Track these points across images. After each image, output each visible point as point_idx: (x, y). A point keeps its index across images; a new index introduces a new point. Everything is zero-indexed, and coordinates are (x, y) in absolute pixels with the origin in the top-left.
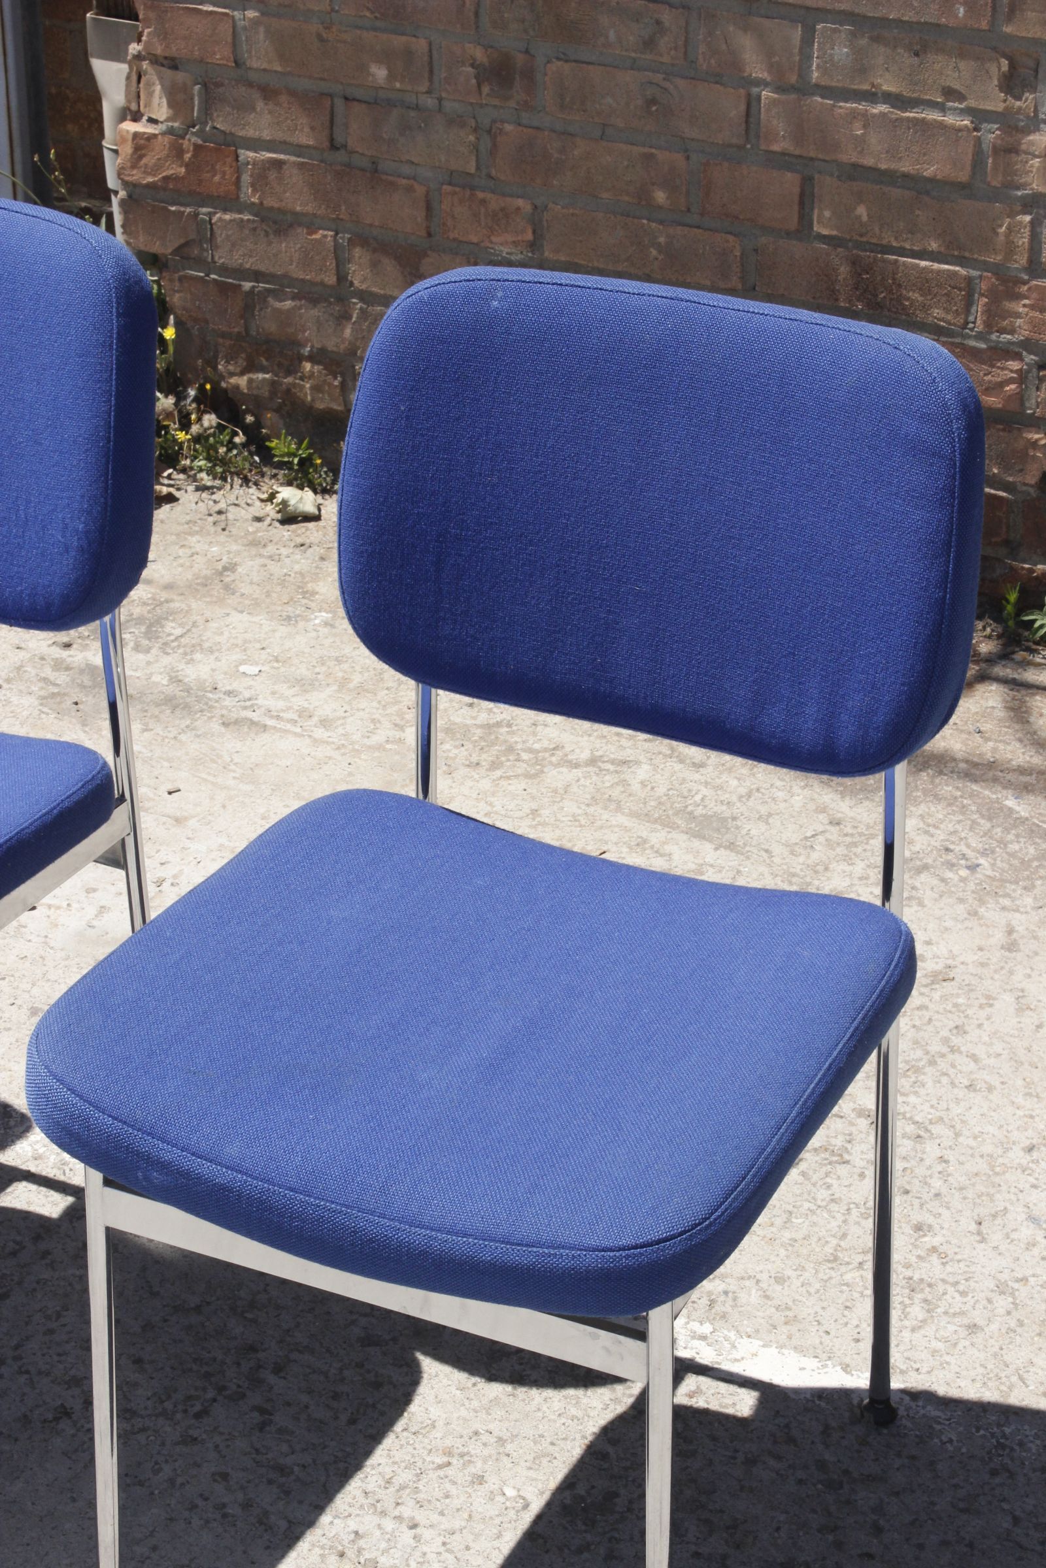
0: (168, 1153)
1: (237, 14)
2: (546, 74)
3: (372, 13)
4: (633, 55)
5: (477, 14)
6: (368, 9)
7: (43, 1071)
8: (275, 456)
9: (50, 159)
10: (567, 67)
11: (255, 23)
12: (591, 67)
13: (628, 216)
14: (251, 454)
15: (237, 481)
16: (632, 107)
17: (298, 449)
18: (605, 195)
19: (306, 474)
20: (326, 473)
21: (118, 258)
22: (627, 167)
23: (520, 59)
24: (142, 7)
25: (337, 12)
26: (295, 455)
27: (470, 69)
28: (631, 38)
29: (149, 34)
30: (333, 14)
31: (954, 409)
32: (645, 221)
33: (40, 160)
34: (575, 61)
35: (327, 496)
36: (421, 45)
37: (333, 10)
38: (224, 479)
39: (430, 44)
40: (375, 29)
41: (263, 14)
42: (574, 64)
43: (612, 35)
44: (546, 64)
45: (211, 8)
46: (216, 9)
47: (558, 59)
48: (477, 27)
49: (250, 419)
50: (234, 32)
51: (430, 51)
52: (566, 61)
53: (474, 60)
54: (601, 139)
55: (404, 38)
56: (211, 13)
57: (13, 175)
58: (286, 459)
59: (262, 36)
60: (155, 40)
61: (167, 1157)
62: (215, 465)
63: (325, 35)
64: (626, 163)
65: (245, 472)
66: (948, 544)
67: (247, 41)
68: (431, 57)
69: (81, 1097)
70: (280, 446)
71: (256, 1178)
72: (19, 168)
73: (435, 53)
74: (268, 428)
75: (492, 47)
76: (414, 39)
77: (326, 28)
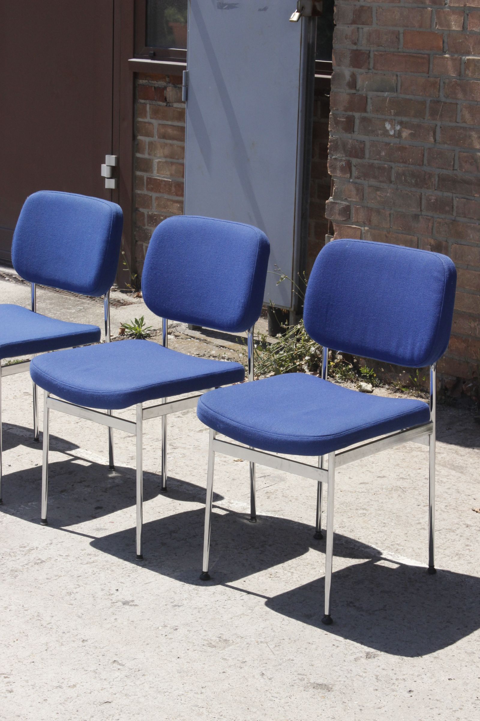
0: (224, 419)
1: (362, 228)
2: (451, 248)
3: (402, 228)
4: (477, 242)
5: (432, 229)
6: (401, 227)
7: (200, 402)
8: (362, 373)
9: (303, 274)
10: (458, 246)
11: (367, 231)
12: (465, 246)
13: (474, 294)
14: (355, 374)
15: (349, 381)
16: (476, 259)
17: (369, 372)
18: (467, 287)
19: (371, 380)
20: (378, 380)
21: (261, 235)
22: (474, 278)
23: (444, 243)
24: (335, 226)
25: (392, 228)
26: (368, 374)
27: (429, 247)
28: (477, 237)
29: (336, 234)
30: (390, 229)
31: (446, 270)
32: (478, 296)
33: (300, 274)
34: (460, 244)
35: (377, 388)
36: (415, 239)
37: (390, 227)
38: (345, 381)
39: (418, 238)
40: (402, 233)
41: (370, 228)
42: (460, 245)
43: (471, 236)
44: (451, 245)
45: (355, 226)
46: (356, 227)
47: (455, 243)
48: (432, 233)
49: (355, 361)
50: (361, 234)
51: (418, 240)
52: (458, 244)
53: (431, 244)
54: (467, 269)
55: (411, 236)
56: (355, 228)
57: (292, 280)
58: (365, 374)
59: (369, 235)
60: (338, 236)
61: (224, 420)
62: (343, 376)
63: (388, 236)
64: (473, 277)
65: (352, 379)
66: (441, 303)
67: (364, 237)
68: (418, 242)
69: (207, 407)
70: (365, 370)
71: (243, 425)
72: (294, 278)
73: (419, 241)
74: (361, 365)
75: (436, 239)
76: (413, 237)
77: (388, 233)
